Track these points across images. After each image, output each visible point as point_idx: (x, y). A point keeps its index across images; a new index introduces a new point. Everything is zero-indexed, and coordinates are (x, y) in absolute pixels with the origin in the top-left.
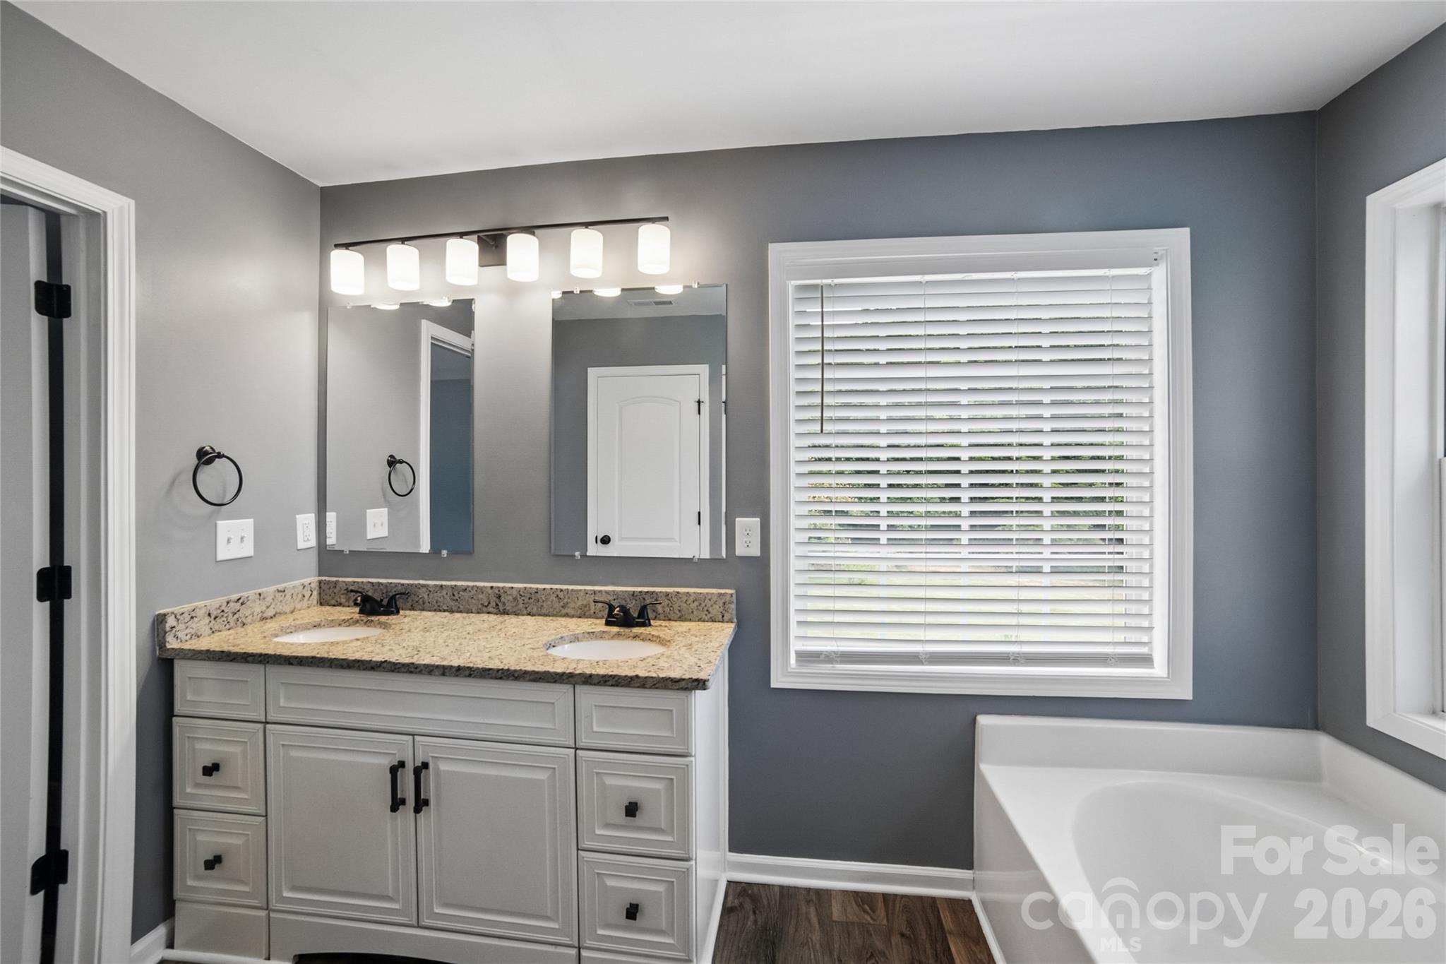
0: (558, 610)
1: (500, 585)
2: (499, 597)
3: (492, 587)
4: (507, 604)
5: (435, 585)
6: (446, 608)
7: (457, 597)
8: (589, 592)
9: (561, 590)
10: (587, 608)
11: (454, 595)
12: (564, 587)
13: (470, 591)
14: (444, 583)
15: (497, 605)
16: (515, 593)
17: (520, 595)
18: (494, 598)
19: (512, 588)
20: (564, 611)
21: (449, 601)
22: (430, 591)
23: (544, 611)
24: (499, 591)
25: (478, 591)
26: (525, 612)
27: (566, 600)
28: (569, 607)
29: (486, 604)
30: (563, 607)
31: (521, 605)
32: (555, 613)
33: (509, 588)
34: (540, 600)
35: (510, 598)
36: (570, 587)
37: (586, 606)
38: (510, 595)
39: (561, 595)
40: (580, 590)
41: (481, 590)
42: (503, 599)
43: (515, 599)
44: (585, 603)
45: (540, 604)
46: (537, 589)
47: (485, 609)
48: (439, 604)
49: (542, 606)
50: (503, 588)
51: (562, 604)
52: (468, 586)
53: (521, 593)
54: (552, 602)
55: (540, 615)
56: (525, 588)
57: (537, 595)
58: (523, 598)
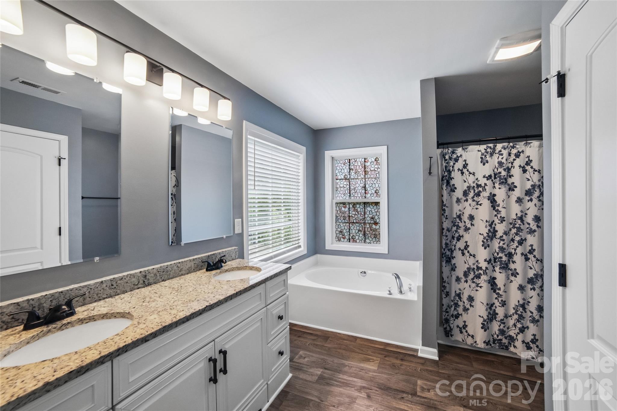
0: (177, 274)
1: (146, 269)
2: (145, 276)
3: (141, 272)
4: (150, 279)
5: (95, 283)
6: (106, 296)
7: (115, 286)
8: (192, 260)
9: (179, 263)
10: (191, 269)
11: (112, 285)
12: (180, 261)
13: (125, 279)
14: (104, 279)
15: (144, 282)
16: (155, 271)
17: (158, 272)
18: (142, 278)
19: (153, 269)
20: (180, 273)
21: (108, 290)
22: (91, 289)
23: (171, 276)
24: (145, 273)
25: (131, 277)
26: (161, 280)
27: (181, 267)
28: (183, 270)
29: (137, 284)
30: (180, 271)
31: (158, 278)
32: (176, 275)
33: (152, 269)
34: (169, 271)
35: (152, 275)
36: (183, 260)
37: (190, 268)
38: (152, 273)
39: (179, 265)
40: (188, 260)
41: (133, 276)
42: (148, 277)
43: (155, 275)
44: (189, 266)
45: (169, 273)
46: (167, 265)
47: (136, 287)
48: (99, 295)
49: (170, 274)
50: (148, 270)
51: (179, 270)
52: (124, 276)
53: (159, 270)
54: (175, 270)
55: (169, 279)
56: (161, 267)
57: (167, 269)
58: (159, 273)
